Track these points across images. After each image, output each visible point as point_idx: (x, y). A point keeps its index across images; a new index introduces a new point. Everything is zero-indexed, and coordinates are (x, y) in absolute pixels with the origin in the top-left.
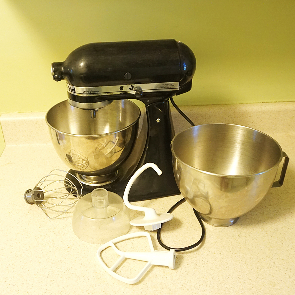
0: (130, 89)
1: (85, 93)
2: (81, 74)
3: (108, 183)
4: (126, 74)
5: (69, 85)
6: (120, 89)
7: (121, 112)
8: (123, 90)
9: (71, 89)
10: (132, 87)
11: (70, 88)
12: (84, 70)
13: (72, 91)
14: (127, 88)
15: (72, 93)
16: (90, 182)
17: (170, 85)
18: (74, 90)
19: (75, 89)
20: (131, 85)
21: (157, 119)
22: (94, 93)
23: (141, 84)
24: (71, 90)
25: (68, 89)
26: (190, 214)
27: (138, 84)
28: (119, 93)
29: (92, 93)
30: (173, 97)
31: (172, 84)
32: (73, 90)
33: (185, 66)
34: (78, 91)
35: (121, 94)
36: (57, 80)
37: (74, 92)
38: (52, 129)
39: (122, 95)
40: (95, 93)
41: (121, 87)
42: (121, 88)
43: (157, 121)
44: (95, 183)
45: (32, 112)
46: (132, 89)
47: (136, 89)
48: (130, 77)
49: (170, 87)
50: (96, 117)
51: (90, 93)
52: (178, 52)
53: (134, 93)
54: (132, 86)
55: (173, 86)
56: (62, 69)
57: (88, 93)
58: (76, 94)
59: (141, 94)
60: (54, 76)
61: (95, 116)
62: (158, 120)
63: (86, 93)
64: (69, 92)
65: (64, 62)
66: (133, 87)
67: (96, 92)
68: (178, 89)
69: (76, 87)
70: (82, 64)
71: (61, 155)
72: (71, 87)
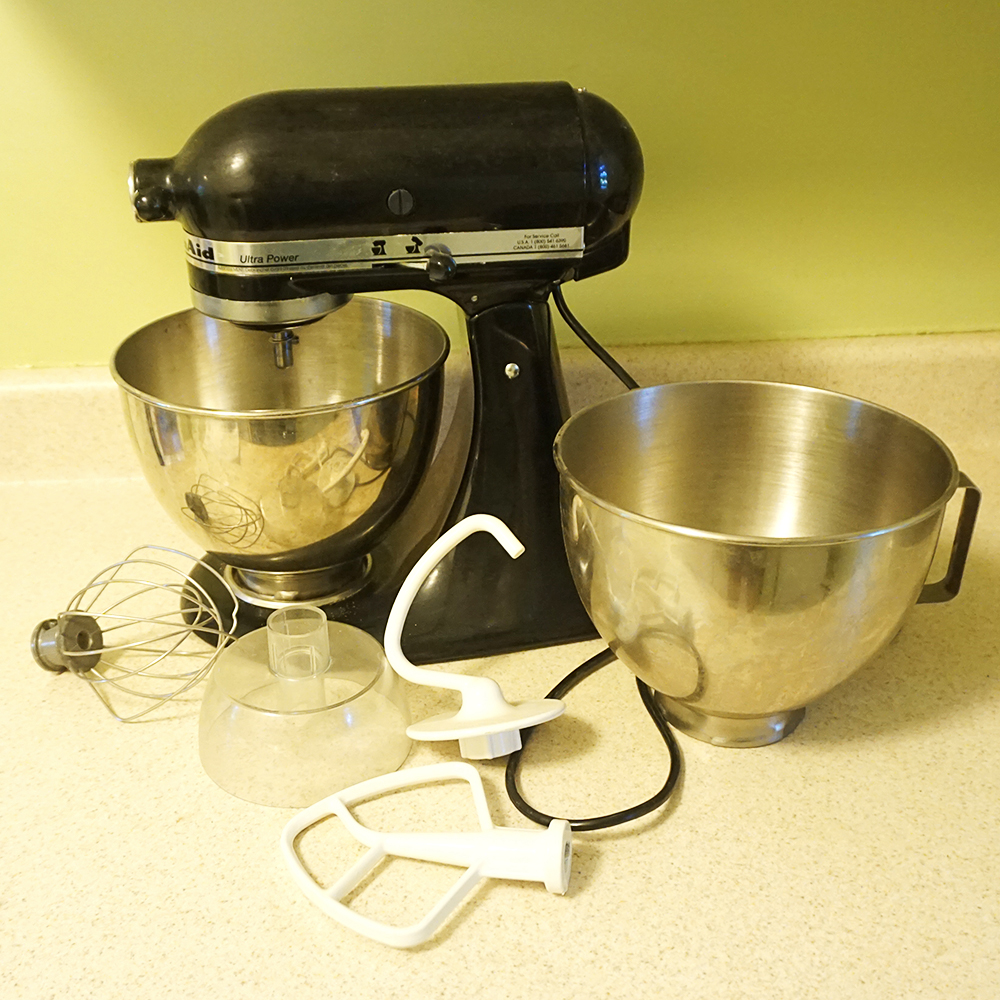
0: (409, 249)
1: (246, 264)
2: (235, 196)
3: (334, 599)
4: (394, 192)
5: (191, 238)
6: (373, 249)
7: (380, 351)
8: (383, 253)
9: (199, 251)
10: (414, 244)
11: (195, 248)
12: (245, 184)
13: (203, 258)
14: (397, 246)
15: (204, 266)
16: (272, 598)
17: (550, 239)
18: (209, 254)
19: (211, 250)
20: (411, 236)
21: (509, 366)
22: (280, 263)
23: (448, 232)
24: (199, 255)
25: (190, 252)
26: (626, 704)
27: (438, 232)
28: (369, 266)
29: (272, 262)
30: (562, 285)
31: (557, 236)
32: (205, 252)
33: (604, 174)
34: (221, 255)
35: (376, 268)
36: (148, 215)
37: (209, 260)
38: (131, 398)
39: (379, 275)
40: (284, 263)
41: (376, 243)
42: (379, 248)
43: (507, 372)
44: (287, 600)
45: (78, 365)
46: (417, 251)
47: (431, 250)
48: (408, 207)
49: (550, 244)
50: (292, 364)
51: (265, 263)
52: (578, 118)
53: (423, 266)
54: (414, 239)
55: (562, 243)
56: (168, 180)
57: (258, 262)
58: (218, 270)
59: (446, 267)
60: (137, 201)
61: (288, 358)
62: (511, 370)
63: (250, 264)
64: (193, 262)
65: (175, 158)
66: (419, 243)
67: (288, 262)
68: (580, 255)
69: (215, 244)
70: (237, 162)
71: (162, 491)
72: (198, 245)
